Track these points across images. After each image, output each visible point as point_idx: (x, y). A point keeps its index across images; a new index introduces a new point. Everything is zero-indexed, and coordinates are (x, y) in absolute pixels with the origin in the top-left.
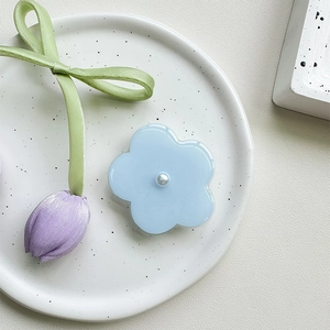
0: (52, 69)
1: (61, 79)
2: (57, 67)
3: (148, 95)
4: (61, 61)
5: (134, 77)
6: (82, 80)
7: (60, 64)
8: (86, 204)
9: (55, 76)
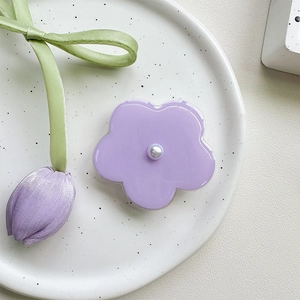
0: (25, 35)
1: (36, 46)
2: (31, 32)
3: (131, 59)
4: (35, 26)
5: (117, 40)
6: (59, 46)
7: (34, 29)
8: (70, 180)
9: (30, 43)
